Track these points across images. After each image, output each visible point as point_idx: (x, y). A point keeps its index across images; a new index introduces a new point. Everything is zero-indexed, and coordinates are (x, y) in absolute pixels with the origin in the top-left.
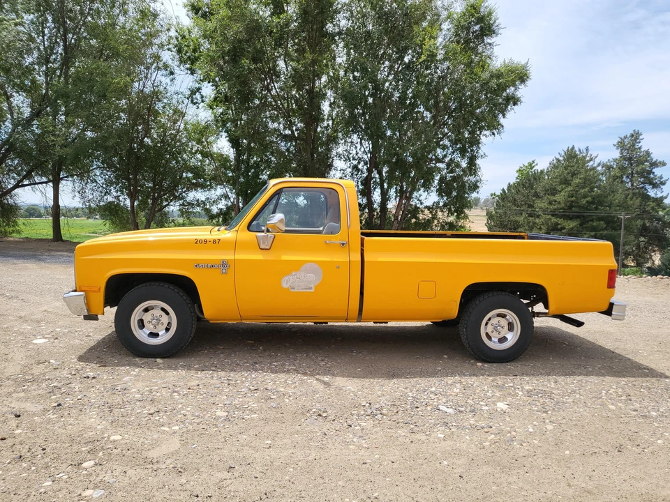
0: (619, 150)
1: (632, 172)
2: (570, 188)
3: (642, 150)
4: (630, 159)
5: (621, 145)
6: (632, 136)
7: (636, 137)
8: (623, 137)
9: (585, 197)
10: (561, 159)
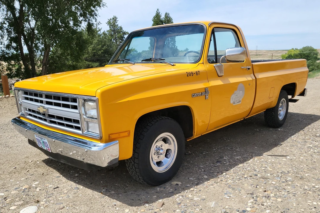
0: (109, 26)
1: (116, 37)
2: (92, 46)
3: (119, 26)
4: (114, 31)
5: (109, 23)
6: (113, 19)
7: (115, 19)
8: (110, 19)
9: (100, 50)
10: (84, 30)
